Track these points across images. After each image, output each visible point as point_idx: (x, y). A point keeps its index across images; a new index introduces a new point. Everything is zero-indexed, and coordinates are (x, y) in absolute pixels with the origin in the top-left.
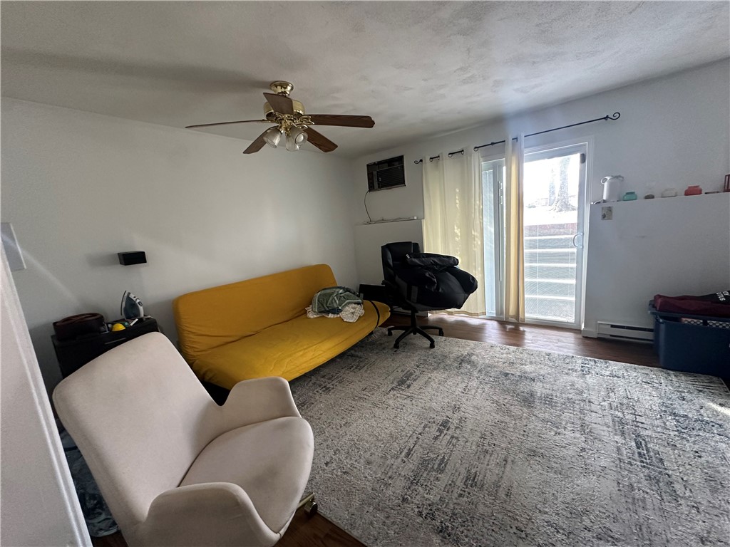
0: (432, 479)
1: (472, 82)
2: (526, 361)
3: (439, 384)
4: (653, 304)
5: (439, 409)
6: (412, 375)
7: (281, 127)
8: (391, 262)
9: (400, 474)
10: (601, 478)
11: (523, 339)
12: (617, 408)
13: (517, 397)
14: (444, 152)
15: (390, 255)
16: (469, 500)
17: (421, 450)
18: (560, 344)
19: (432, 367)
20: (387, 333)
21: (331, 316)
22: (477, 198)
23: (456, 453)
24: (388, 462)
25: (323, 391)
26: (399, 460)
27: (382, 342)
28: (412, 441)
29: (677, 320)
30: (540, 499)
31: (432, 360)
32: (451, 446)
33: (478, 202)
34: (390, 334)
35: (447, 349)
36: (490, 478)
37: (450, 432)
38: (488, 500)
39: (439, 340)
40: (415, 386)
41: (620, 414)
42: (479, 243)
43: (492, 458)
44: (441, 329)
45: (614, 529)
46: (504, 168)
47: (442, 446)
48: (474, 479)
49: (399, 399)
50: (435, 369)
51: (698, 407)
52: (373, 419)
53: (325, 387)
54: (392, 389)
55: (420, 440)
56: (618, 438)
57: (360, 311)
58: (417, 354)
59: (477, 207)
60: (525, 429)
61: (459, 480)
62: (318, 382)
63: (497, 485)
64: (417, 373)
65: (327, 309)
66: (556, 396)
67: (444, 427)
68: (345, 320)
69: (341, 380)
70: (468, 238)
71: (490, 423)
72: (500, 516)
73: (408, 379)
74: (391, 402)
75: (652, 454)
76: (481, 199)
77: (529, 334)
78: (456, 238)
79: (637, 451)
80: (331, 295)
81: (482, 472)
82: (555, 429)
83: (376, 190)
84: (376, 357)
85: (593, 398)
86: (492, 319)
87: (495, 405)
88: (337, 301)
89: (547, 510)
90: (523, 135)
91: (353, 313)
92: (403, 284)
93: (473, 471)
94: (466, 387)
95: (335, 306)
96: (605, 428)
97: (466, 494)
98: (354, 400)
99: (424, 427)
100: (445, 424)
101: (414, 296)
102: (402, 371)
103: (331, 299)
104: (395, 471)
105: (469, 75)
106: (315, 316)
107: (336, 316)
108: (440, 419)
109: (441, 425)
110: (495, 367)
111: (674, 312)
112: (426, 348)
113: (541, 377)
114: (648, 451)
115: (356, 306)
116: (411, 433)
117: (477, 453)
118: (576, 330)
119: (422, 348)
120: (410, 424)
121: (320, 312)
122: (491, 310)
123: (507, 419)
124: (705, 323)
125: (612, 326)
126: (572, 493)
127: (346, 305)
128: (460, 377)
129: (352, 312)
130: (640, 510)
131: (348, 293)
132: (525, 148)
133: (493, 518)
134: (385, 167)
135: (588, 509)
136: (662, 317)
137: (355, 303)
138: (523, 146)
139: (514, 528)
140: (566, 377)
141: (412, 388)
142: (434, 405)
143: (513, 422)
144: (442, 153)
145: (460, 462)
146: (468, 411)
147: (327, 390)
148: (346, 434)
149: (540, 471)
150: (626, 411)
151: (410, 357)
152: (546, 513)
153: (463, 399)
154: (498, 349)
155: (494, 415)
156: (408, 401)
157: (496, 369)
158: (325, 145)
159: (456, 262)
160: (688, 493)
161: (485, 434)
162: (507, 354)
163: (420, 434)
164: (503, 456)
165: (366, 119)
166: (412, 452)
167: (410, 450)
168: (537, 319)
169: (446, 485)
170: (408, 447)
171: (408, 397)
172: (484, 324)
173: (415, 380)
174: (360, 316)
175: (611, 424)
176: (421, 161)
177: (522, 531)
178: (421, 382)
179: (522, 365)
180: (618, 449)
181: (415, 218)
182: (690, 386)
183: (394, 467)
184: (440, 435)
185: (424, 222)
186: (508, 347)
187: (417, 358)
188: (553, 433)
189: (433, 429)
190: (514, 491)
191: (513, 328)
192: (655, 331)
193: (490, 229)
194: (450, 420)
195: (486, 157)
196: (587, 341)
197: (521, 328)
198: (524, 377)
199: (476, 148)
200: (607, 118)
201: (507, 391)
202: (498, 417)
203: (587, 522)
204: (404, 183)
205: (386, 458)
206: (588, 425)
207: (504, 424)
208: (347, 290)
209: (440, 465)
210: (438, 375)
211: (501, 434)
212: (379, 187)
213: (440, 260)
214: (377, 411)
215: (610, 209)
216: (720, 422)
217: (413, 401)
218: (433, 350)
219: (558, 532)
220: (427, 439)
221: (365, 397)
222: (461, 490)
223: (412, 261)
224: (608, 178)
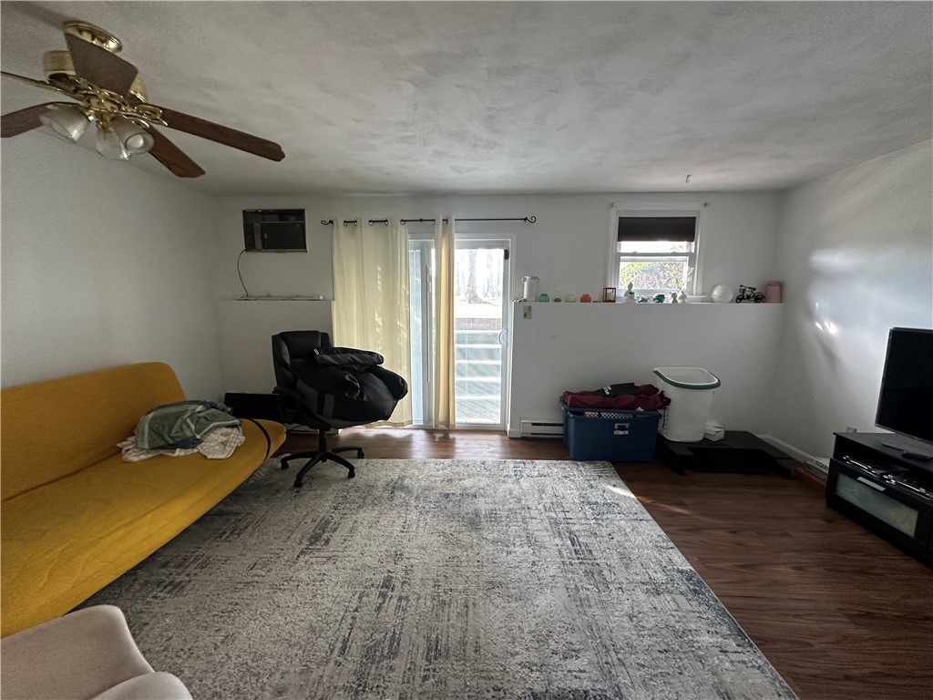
0: (384, 672)
1: (410, 143)
2: (463, 475)
3: (370, 527)
4: (563, 400)
5: (375, 563)
6: (330, 522)
7: (88, 109)
8: (287, 359)
9: (335, 688)
10: (554, 590)
11: (454, 447)
12: (550, 510)
13: (463, 521)
14: (365, 217)
15: (285, 349)
16: (436, 679)
17: (362, 635)
18: (491, 449)
19: (355, 506)
20: (280, 465)
21: (179, 452)
22: (403, 282)
23: (409, 619)
24: (314, 676)
25: (169, 592)
26: (332, 664)
27: (272, 482)
28: (345, 626)
29: (581, 414)
30: (509, 640)
31: (354, 495)
32: (401, 613)
33: (404, 286)
34: (285, 466)
35: (371, 476)
36: (455, 637)
37: (396, 593)
38: (457, 668)
39: (358, 464)
40: (337, 539)
41: (554, 515)
42: (405, 336)
43: (452, 608)
44: (360, 449)
45: (574, 641)
46: (433, 251)
47: (389, 618)
48: (437, 647)
49: (315, 567)
50: (360, 507)
51: (601, 492)
52: (277, 613)
53: (171, 583)
54: (302, 553)
55: (358, 620)
56: (557, 541)
57: (237, 437)
58: (331, 490)
59: (403, 292)
60: (478, 558)
61: (419, 656)
62: (153, 578)
63: (463, 643)
64: (336, 517)
65: (171, 442)
66: (499, 510)
67: (387, 588)
68: (210, 457)
69: (204, 562)
70: (391, 329)
71: (441, 564)
72: (474, 683)
73: (324, 532)
74: (302, 575)
75: (583, 548)
76: (408, 284)
77: (461, 442)
78: (377, 329)
79: (573, 549)
80: (178, 416)
81: (444, 634)
82: (505, 548)
83: (259, 251)
84: (266, 508)
85: (530, 503)
86: (418, 428)
87: (442, 538)
88: (193, 426)
89: (517, 649)
90: (454, 218)
91: (224, 443)
92: (312, 393)
93: (434, 636)
94: (405, 522)
95: (188, 434)
96: (546, 533)
97: (431, 672)
98: (236, 590)
99: (360, 598)
100: (387, 583)
101: (329, 408)
102: (313, 521)
103: (179, 422)
104: (328, 684)
105: (411, 134)
106: (143, 457)
107: (189, 451)
108: (379, 579)
109: (382, 587)
110: (433, 488)
111: (579, 407)
112: (343, 480)
113: (482, 491)
114: (580, 546)
115: (229, 430)
116: (342, 613)
117: (433, 609)
118: (503, 432)
119: (337, 480)
120: (338, 600)
121: (153, 448)
122: (418, 418)
123: (458, 552)
124: (600, 415)
125: (533, 424)
126: (535, 617)
127: (209, 431)
128: (395, 512)
129: (221, 442)
130: (587, 609)
131: (214, 410)
132: (456, 232)
133: (467, 689)
134: (275, 220)
135: (551, 629)
136: (572, 412)
137: (228, 426)
138: (454, 230)
139: (491, 690)
140: (504, 486)
141: (332, 543)
142: (368, 560)
143: (465, 553)
144: (361, 219)
145: (415, 630)
146: (412, 555)
147: (177, 587)
148: (229, 657)
149: (503, 605)
150: (557, 510)
151: (321, 496)
152: (517, 653)
153: (404, 541)
154: (432, 465)
155: (444, 551)
156: (329, 566)
157: (434, 491)
158: (181, 166)
159: (381, 360)
160: (613, 577)
161: (438, 581)
162: (443, 469)
163: (356, 610)
164: (463, 601)
165: (271, 146)
166: (349, 643)
167: (345, 642)
168: (466, 423)
169: (405, 672)
170: (341, 639)
171: (329, 558)
172: (410, 436)
173: (335, 530)
174: (237, 447)
175: (549, 528)
176: (331, 222)
177: (500, 690)
178: (343, 531)
179: (461, 480)
180: (560, 552)
181: (321, 298)
182: (593, 474)
183: (325, 679)
184: (384, 602)
185: (334, 304)
186: (442, 460)
187: (332, 497)
188: (505, 554)
189: (373, 597)
190: (482, 642)
191: (442, 436)
192: (565, 425)
193: (417, 320)
194: (393, 575)
195: (414, 235)
196: (514, 443)
197: (451, 436)
198: (465, 494)
199: (402, 221)
200: (526, 219)
201: (451, 517)
202: (448, 552)
203: (553, 645)
204: (305, 247)
205: (309, 670)
206: (532, 535)
207: (456, 560)
208: (212, 406)
209: (391, 645)
210: (366, 515)
211: (455, 574)
212: (264, 247)
213: (361, 358)
214: (281, 597)
215: (530, 308)
216: (617, 502)
217: (337, 563)
218: (353, 480)
219: (532, 670)
220: (367, 614)
221: (256, 578)
222: (425, 670)
223: (323, 359)
224: (528, 278)
